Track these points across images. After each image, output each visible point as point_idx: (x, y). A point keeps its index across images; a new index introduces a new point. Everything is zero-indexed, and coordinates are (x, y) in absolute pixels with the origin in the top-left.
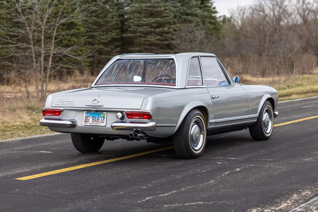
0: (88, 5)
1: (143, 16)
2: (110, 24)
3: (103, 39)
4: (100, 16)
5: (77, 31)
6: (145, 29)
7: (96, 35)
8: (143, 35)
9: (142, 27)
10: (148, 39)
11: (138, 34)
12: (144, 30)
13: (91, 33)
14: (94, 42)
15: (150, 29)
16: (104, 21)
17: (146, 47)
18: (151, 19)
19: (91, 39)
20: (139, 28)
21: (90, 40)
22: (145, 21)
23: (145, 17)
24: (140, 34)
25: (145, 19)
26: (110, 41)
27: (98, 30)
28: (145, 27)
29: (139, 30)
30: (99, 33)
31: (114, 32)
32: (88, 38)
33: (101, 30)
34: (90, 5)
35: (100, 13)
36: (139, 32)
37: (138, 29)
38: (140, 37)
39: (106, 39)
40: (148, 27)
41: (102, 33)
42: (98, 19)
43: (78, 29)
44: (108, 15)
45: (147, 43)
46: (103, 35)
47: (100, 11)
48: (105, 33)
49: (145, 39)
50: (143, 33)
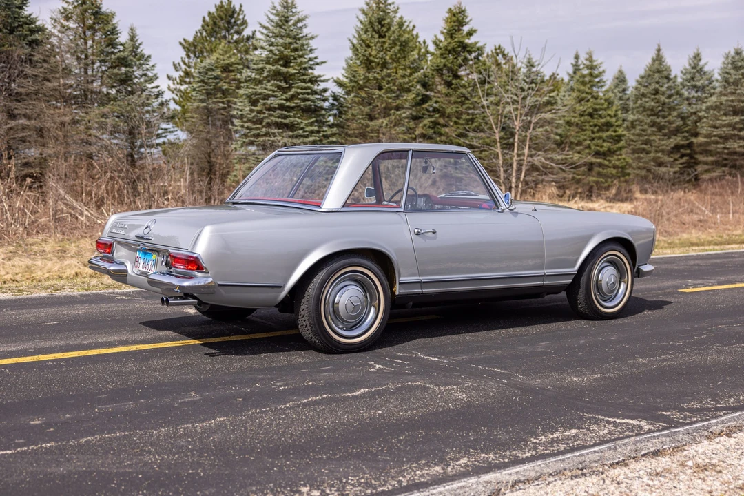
0: (644, 99)
1: (722, 112)
2: (674, 125)
3: (663, 145)
4: (660, 114)
6: (724, 131)
7: (654, 140)
8: (721, 141)
9: (719, 129)
10: (728, 146)
11: (713, 139)
12: (722, 132)
13: (646, 138)
14: (650, 149)
15: (732, 132)
16: (665, 122)
17: (725, 156)
18: (734, 117)
19: (646, 144)
20: (716, 130)
21: (644, 146)
22: (725, 121)
23: (725, 115)
24: (717, 138)
25: (724, 118)
26: (673, 148)
27: (657, 133)
28: (725, 129)
29: (715, 133)
30: (658, 137)
31: (679, 136)
32: (642, 144)
33: (661, 134)
34: (647, 99)
35: (660, 111)
36: (715, 136)
37: (713, 131)
38: (717, 143)
39: (667, 146)
40: (728, 129)
41: (662, 137)
42: (658, 118)
45: (726, 151)
46: (663, 140)
47: (660, 108)
48: (666, 138)
49: (722, 146)
50: (720, 137)
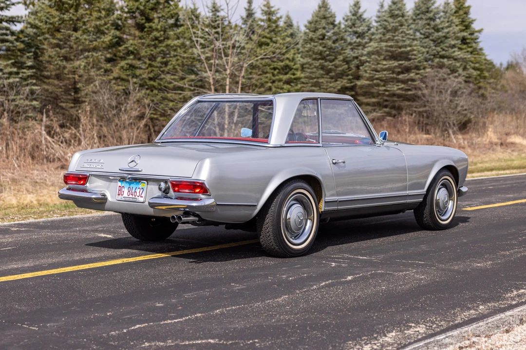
0: (312, 44)
1: (382, 57)
2: (340, 69)
3: (331, 87)
4: (328, 58)
5: (293, 77)
6: (385, 75)
7: (322, 82)
8: (382, 84)
9: (381, 73)
10: (388, 89)
11: (375, 81)
12: (383, 76)
13: (316, 80)
15: (391, 75)
16: (332, 65)
17: (385, 98)
18: (393, 62)
20: (377, 73)
22: (385, 65)
23: (385, 59)
24: (378, 81)
25: (385, 63)
27: (325, 76)
28: (385, 73)
29: (377, 76)
30: (326, 80)
31: (345, 79)
32: (312, 86)
33: (328, 77)
34: (316, 44)
35: (328, 55)
36: (377, 79)
37: (376, 75)
38: (378, 85)
39: (334, 88)
40: (388, 73)
41: (329, 80)
42: (326, 62)
43: (294, 74)
44: (338, 57)
45: (387, 93)
46: (330, 83)
47: (328, 53)
48: (333, 80)
49: (384, 88)
50: (381, 80)
